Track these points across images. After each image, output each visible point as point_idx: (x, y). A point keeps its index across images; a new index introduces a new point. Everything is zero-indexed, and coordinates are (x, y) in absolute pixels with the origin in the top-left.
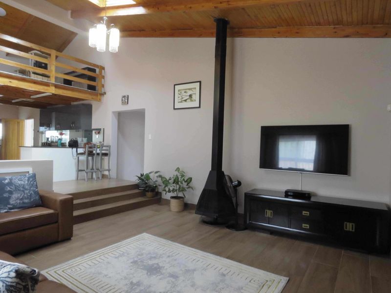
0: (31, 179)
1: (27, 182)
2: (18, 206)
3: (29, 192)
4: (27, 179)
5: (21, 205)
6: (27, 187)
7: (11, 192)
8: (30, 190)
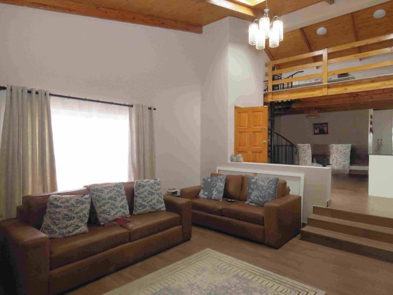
0: (271, 183)
1: (266, 184)
2: (255, 202)
3: (265, 193)
4: (268, 181)
5: (257, 202)
6: (264, 188)
7: (253, 190)
8: (266, 191)
